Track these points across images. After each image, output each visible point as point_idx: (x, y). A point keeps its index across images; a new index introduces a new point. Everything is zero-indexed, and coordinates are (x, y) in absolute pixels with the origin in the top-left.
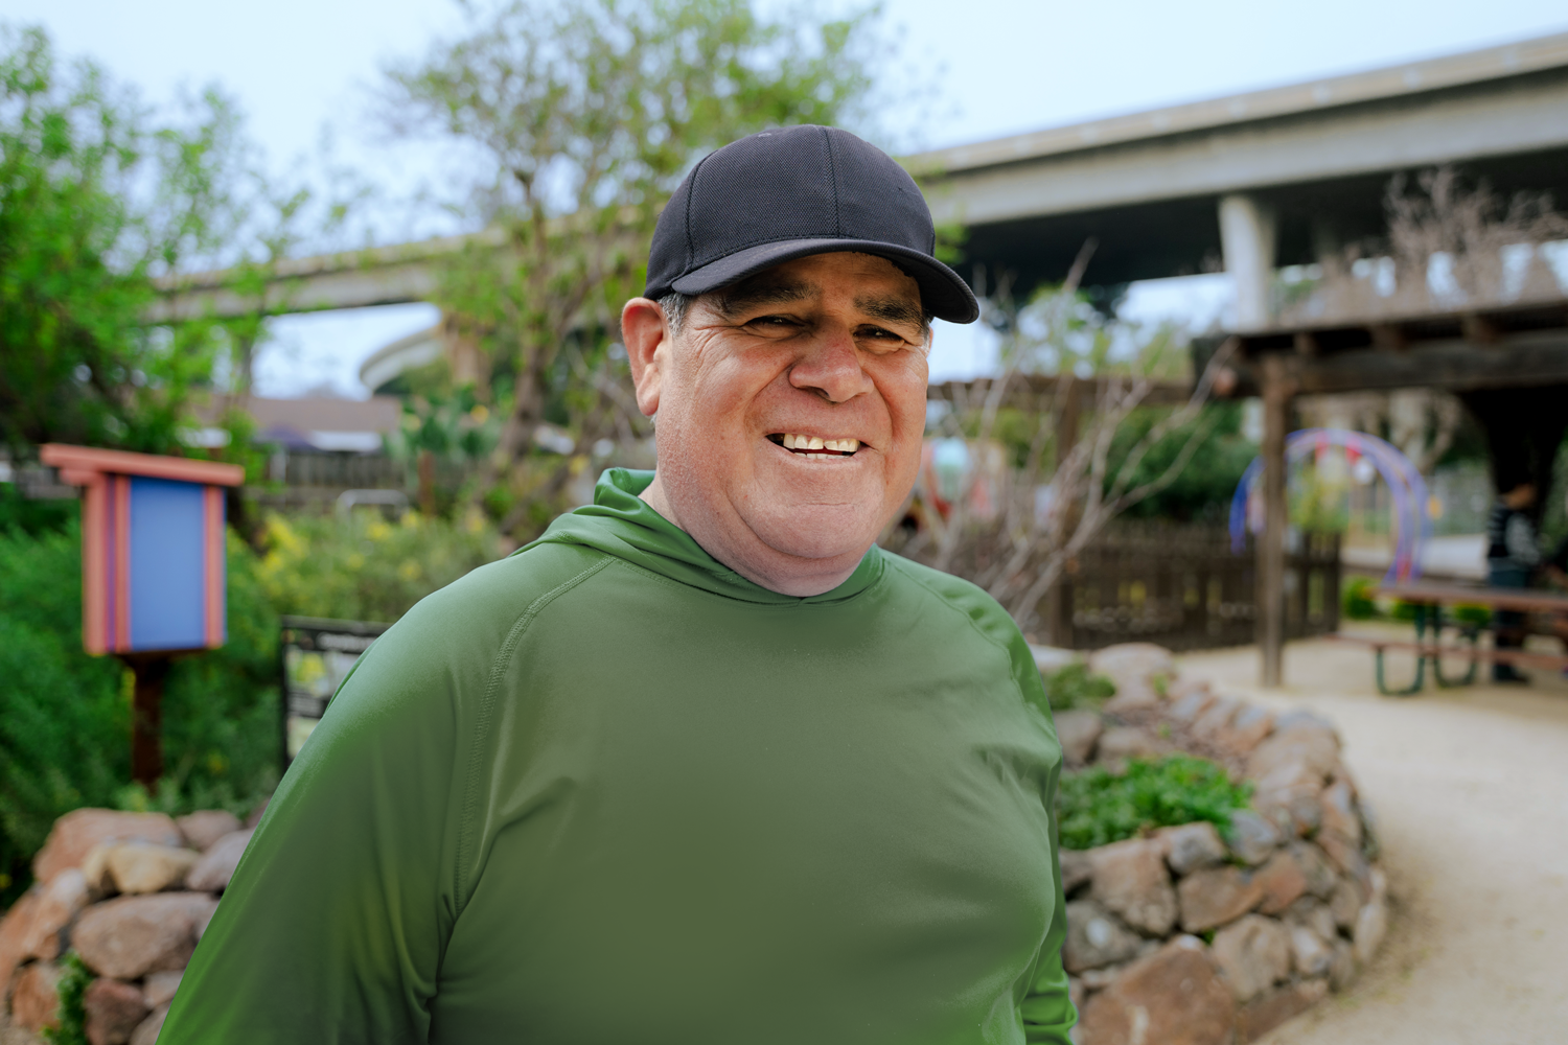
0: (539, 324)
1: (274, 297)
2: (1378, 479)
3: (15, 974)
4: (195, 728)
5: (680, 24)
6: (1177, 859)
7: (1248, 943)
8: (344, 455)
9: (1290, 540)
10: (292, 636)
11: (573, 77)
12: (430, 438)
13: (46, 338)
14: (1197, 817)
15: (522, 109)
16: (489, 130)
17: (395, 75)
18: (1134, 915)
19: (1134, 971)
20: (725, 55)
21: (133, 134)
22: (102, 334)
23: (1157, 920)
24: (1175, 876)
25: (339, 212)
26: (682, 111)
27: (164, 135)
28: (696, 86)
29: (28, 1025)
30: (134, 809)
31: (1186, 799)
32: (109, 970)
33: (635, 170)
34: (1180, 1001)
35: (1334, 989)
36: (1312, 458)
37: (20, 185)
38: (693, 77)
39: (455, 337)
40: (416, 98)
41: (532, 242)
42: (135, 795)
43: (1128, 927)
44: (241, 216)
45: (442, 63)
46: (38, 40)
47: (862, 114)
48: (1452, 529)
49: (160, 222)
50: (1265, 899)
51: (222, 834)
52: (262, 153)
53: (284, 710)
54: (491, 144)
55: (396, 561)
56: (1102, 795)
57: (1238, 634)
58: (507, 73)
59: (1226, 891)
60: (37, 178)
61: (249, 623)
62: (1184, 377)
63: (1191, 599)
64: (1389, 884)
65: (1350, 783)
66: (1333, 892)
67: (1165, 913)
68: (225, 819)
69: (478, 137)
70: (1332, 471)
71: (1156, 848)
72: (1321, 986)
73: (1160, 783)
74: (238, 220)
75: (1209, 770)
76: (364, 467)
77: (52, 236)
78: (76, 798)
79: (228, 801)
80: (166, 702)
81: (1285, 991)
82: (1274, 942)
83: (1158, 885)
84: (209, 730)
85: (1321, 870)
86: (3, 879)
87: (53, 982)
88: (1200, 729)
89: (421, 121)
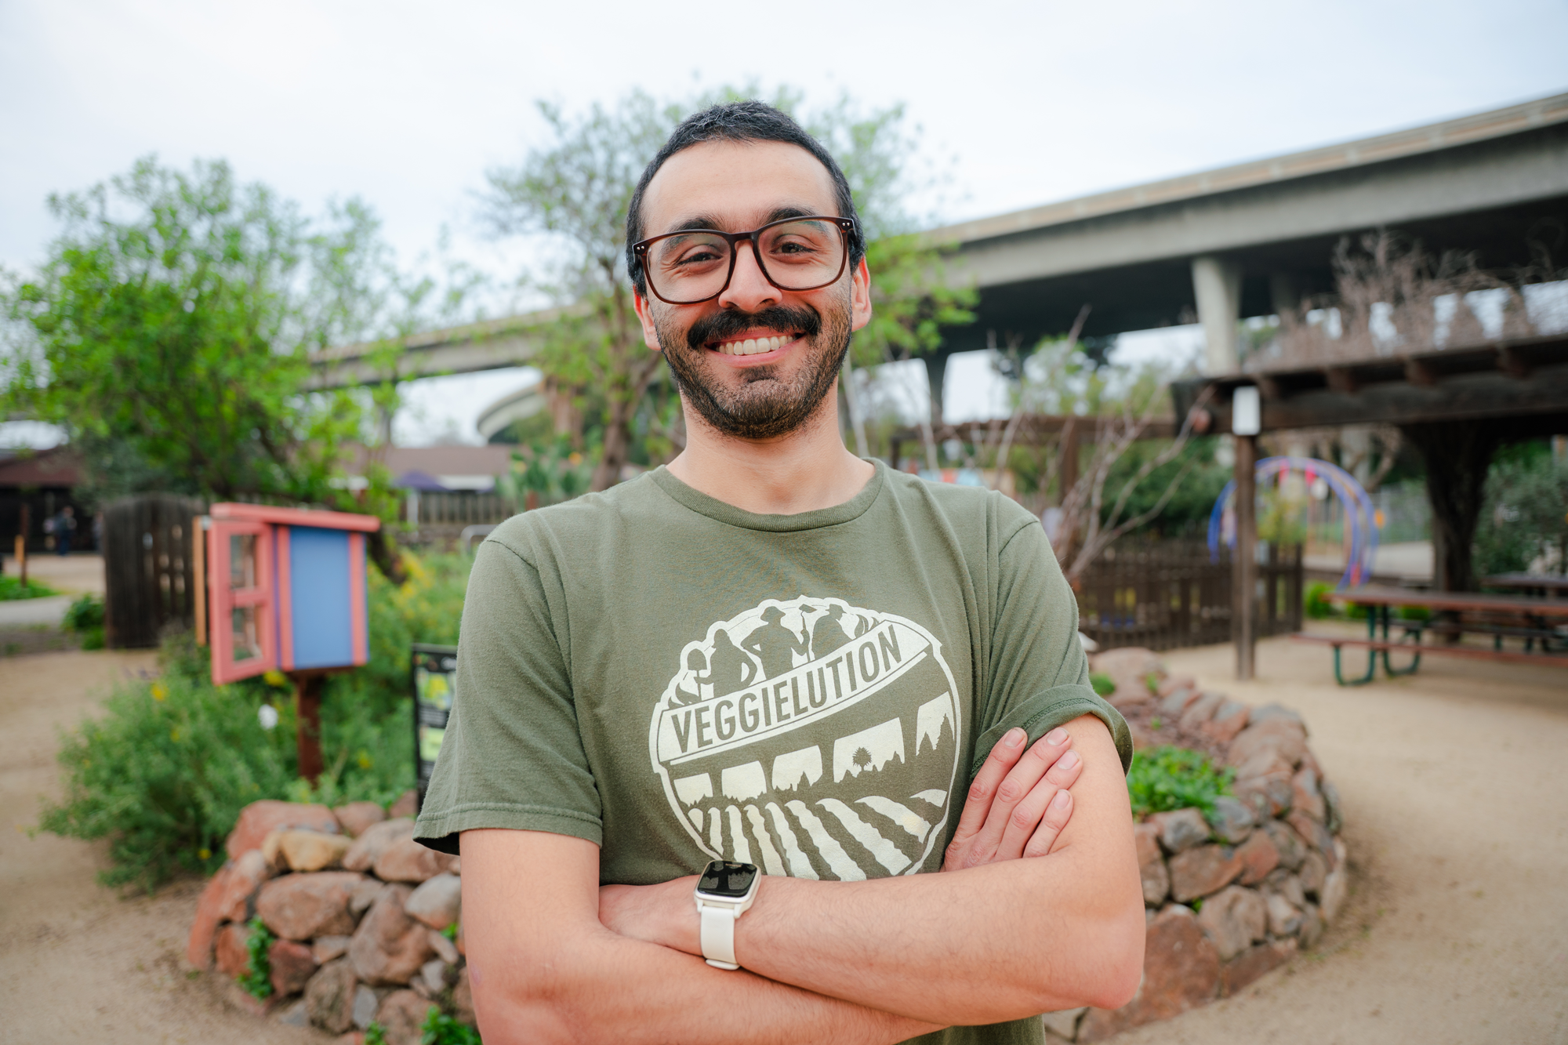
0: (622, 385)
1: (406, 367)
2: (1330, 495)
3: (216, 932)
4: (347, 731)
6: (1169, 839)
7: (1230, 908)
8: (465, 492)
9: (1260, 553)
10: (422, 659)
12: (535, 480)
13: (228, 410)
14: (1187, 804)
15: (605, 206)
16: (576, 224)
17: (499, 182)
21: (293, 242)
22: (269, 403)
23: (1155, 890)
24: (1167, 853)
25: (456, 297)
27: (315, 242)
29: (227, 971)
30: (301, 801)
31: (1177, 788)
32: (286, 933)
34: (1172, 960)
35: (1303, 946)
36: (1275, 480)
37: (207, 288)
39: (553, 393)
40: (517, 202)
41: (615, 315)
42: (300, 788)
44: (377, 304)
45: (537, 171)
46: (221, 172)
47: (888, 200)
48: (1396, 537)
49: (313, 312)
50: (1243, 873)
51: (370, 822)
52: (392, 251)
53: (418, 721)
54: (579, 236)
57: (1216, 633)
58: (591, 177)
59: (1212, 865)
60: (220, 281)
61: (388, 642)
62: (1168, 416)
63: (1176, 603)
64: (1349, 851)
65: (1316, 768)
66: (1302, 863)
67: (1160, 885)
68: (372, 808)
69: (566, 231)
70: (1292, 489)
71: (1151, 829)
72: (1292, 943)
73: (1154, 773)
74: (375, 307)
75: (1195, 759)
76: (481, 504)
77: (230, 327)
78: (256, 789)
79: (374, 793)
80: (323, 710)
81: (1262, 949)
82: (1252, 907)
83: (1153, 862)
84: (358, 733)
85: (1292, 844)
86: (205, 853)
87: (244, 939)
88: (1186, 722)
89: (522, 220)
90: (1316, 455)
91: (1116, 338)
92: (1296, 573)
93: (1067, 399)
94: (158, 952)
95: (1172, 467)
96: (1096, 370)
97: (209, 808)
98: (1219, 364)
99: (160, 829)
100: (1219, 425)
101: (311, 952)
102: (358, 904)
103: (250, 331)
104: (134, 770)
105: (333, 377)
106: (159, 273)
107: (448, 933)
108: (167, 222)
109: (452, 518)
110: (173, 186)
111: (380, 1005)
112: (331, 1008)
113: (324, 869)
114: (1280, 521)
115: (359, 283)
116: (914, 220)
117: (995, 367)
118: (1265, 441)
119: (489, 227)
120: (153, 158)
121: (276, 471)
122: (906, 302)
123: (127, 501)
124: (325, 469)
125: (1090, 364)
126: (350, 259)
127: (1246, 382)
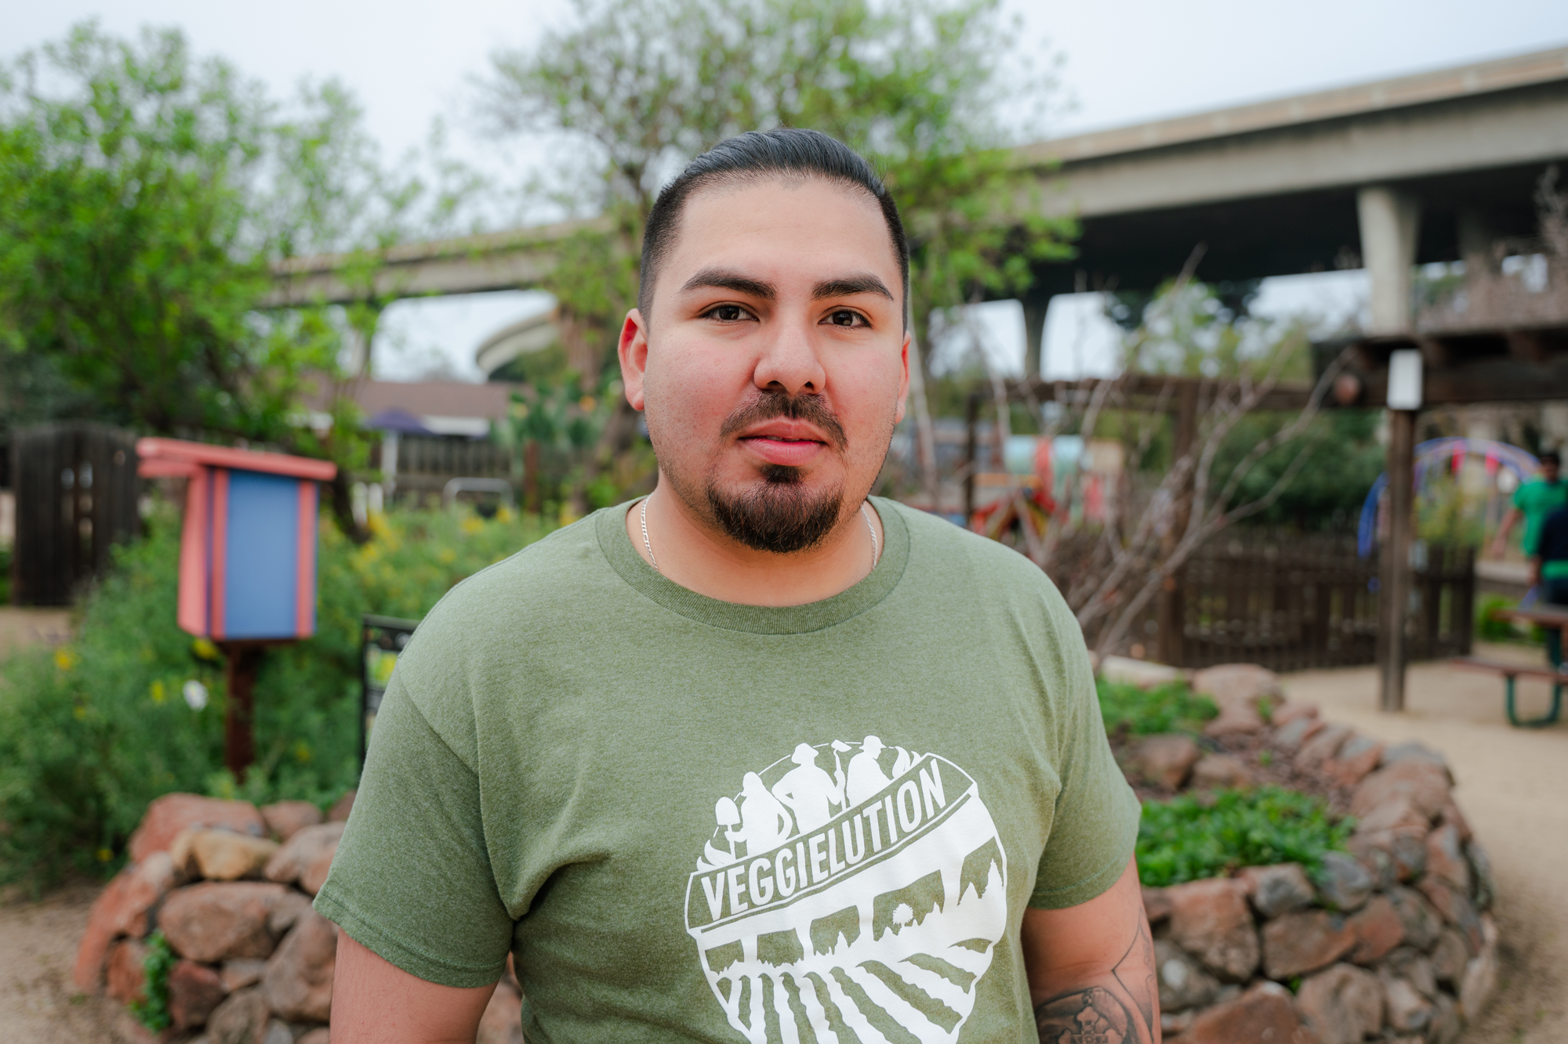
1: (385, 284)
3: (109, 948)
4: (284, 716)
5: (793, 17)
6: (1262, 899)
7: (1337, 991)
9: (1417, 556)
10: (375, 634)
11: (684, 69)
12: (537, 427)
13: (170, 327)
14: (1287, 857)
15: (633, 102)
16: (597, 123)
17: (507, 67)
18: (1214, 957)
19: (1210, 1016)
20: (837, 47)
21: (256, 131)
22: (218, 322)
23: (1238, 963)
24: (1260, 918)
25: (449, 204)
26: (794, 103)
27: (283, 132)
28: (807, 76)
29: (119, 997)
30: (223, 797)
31: (1276, 838)
32: (191, 952)
37: (153, 181)
38: (806, 70)
39: (569, 323)
40: (527, 93)
42: (223, 781)
43: (1206, 970)
44: (355, 209)
45: (554, 58)
46: (174, 43)
47: (976, 107)
49: (276, 214)
50: (1356, 948)
51: (303, 825)
52: (376, 147)
53: (364, 707)
54: (600, 138)
56: (1189, 827)
57: (1358, 652)
58: (618, 66)
59: (1314, 936)
60: (169, 173)
61: (341, 612)
63: (1310, 614)
64: (1502, 933)
65: (1461, 826)
66: (1435, 942)
67: (1248, 956)
68: (306, 810)
69: (586, 131)
70: (1473, 479)
71: (1241, 886)
72: (1418, 1041)
73: (1248, 818)
74: (352, 212)
75: (1306, 804)
76: (471, 453)
77: (177, 228)
78: (171, 780)
79: (311, 792)
80: (258, 690)
82: (1366, 992)
83: (1241, 927)
84: (298, 719)
85: (1423, 917)
86: (105, 854)
87: (142, 958)
88: (1304, 758)
89: (532, 115)
90: (1505, 439)
91: (1259, 283)
92: (1466, 582)
93: (1193, 355)
94: (38, 970)
96: (1232, 323)
97: (113, 799)
98: (1386, 319)
99: (53, 823)
100: (1372, 396)
101: (219, 978)
102: (278, 922)
103: (201, 233)
104: (27, 751)
105: (296, 293)
106: (95, 160)
108: (107, 100)
109: (435, 468)
110: (116, 58)
113: (242, 878)
114: (1453, 516)
115: (333, 183)
116: (1007, 132)
117: (1108, 313)
118: (1430, 418)
119: (492, 122)
120: (93, 23)
121: (224, 400)
122: (993, 231)
123: (46, 430)
124: (283, 400)
125: (1224, 315)
126: (324, 154)
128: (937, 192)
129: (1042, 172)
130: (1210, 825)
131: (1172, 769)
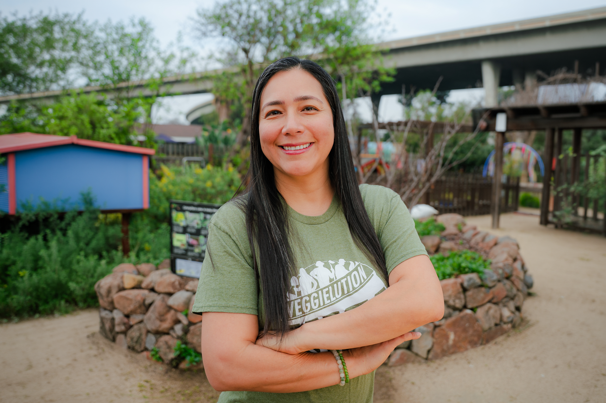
1: (163, 90)
4: (140, 236)
6: (466, 284)
7: (487, 312)
8: (183, 144)
9: (503, 179)
10: (173, 206)
11: (263, 16)
12: (212, 139)
14: (473, 271)
15: (246, 27)
16: (234, 34)
17: (202, 14)
18: (451, 303)
19: (450, 320)
20: (315, 9)
23: (459, 304)
24: (465, 290)
25: (184, 62)
26: (300, 29)
28: (305, 19)
31: (469, 265)
33: (284, 49)
34: (465, 330)
35: (514, 327)
36: (510, 152)
38: (304, 16)
39: (219, 104)
40: (211, 23)
41: (248, 73)
43: (449, 307)
45: (218, 11)
47: (361, 31)
50: (493, 298)
51: (150, 271)
53: (171, 231)
54: (235, 39)
55: (205, 182)
56: (441, 263)
57: (484, 211)
58: (240, 15)
59: (481, 294)
61: (156, 201)
62: (470, 123)
63: (469, 198)
65: (522, 261)
66: (515, 296)
67: (461, 302)
68: (151, 266)
69: (230, 37)
70: (517, 156)
71: (459, 280)
72: (510, 326)
73: (461, 259)
74: (149, 65)
75: (476, 256)
76: (190, 148)
79: (151, 260)
80: (130, 227)
81: (498, 327)
82: (496, 311)
83: (459, 293)
84: (144, 236)
85: (512, 288)
88: (473, 242)
89: (211, 31)
91: (449, 92)
92: (517, 188)
93: (428, 115)
95: (470, 145)
96: (440, 105)
98: (490, 103)
100: (490, 127)
101: (129, 321)
102: (148, 302)
105: (131, 93)
107: (185, 313)
109: (178, 154)
111: (157, 341)
112: (137, 342)
113: (133, 288)
114: (511, 168)
115: (143, 55)
116: (372, 39)
117: (400, 101)
118: (508, 135)
119: (198, 33)
122: (367, 72)
125: (438, 102)
126: (140, 44)
127: (502, 111)
128: (349, 59)
129: (384, 53)
130: (448, 263)
131: (433, 246)
